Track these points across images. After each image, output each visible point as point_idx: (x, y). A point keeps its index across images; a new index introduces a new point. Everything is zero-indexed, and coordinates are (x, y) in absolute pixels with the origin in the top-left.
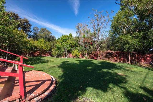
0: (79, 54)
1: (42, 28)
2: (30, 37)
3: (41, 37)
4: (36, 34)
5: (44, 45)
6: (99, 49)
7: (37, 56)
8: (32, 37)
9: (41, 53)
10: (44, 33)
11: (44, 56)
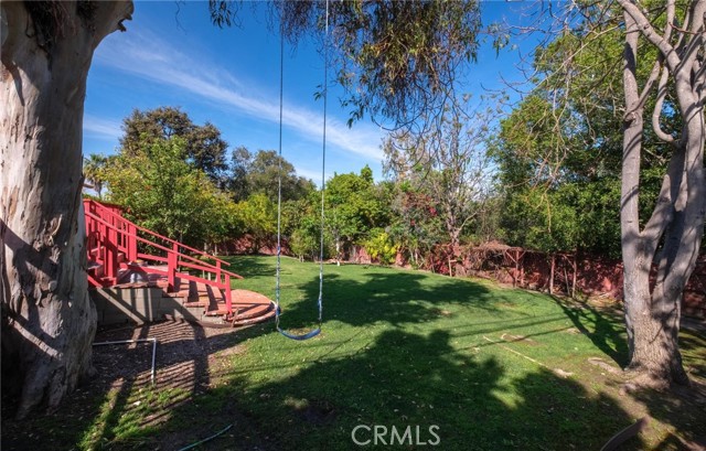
0: (393, 251)
1: (261, 152)
2: (223, 187)
3: (260, 184)
4: (240, 172)
5: (267, 214)
6: (457, 233)
7: (243, 254)
8: (228, 185)
9: (257, 242)
10: (268, 169)
11: (268, 252)
